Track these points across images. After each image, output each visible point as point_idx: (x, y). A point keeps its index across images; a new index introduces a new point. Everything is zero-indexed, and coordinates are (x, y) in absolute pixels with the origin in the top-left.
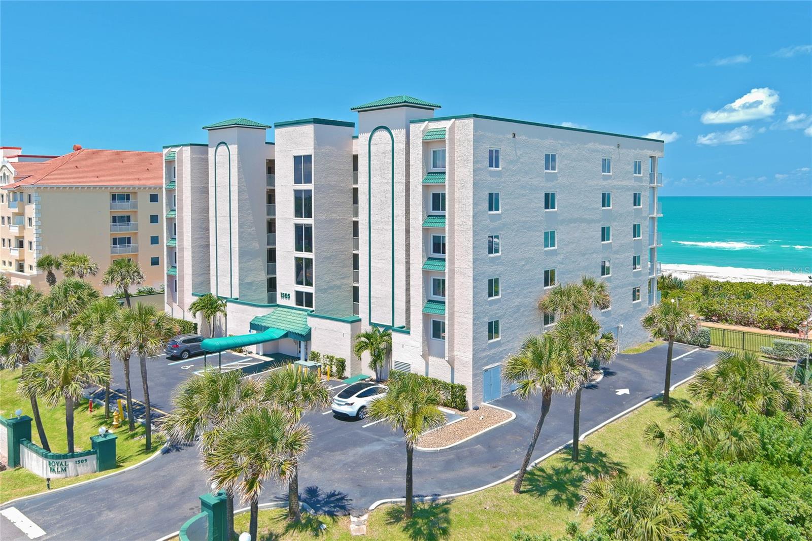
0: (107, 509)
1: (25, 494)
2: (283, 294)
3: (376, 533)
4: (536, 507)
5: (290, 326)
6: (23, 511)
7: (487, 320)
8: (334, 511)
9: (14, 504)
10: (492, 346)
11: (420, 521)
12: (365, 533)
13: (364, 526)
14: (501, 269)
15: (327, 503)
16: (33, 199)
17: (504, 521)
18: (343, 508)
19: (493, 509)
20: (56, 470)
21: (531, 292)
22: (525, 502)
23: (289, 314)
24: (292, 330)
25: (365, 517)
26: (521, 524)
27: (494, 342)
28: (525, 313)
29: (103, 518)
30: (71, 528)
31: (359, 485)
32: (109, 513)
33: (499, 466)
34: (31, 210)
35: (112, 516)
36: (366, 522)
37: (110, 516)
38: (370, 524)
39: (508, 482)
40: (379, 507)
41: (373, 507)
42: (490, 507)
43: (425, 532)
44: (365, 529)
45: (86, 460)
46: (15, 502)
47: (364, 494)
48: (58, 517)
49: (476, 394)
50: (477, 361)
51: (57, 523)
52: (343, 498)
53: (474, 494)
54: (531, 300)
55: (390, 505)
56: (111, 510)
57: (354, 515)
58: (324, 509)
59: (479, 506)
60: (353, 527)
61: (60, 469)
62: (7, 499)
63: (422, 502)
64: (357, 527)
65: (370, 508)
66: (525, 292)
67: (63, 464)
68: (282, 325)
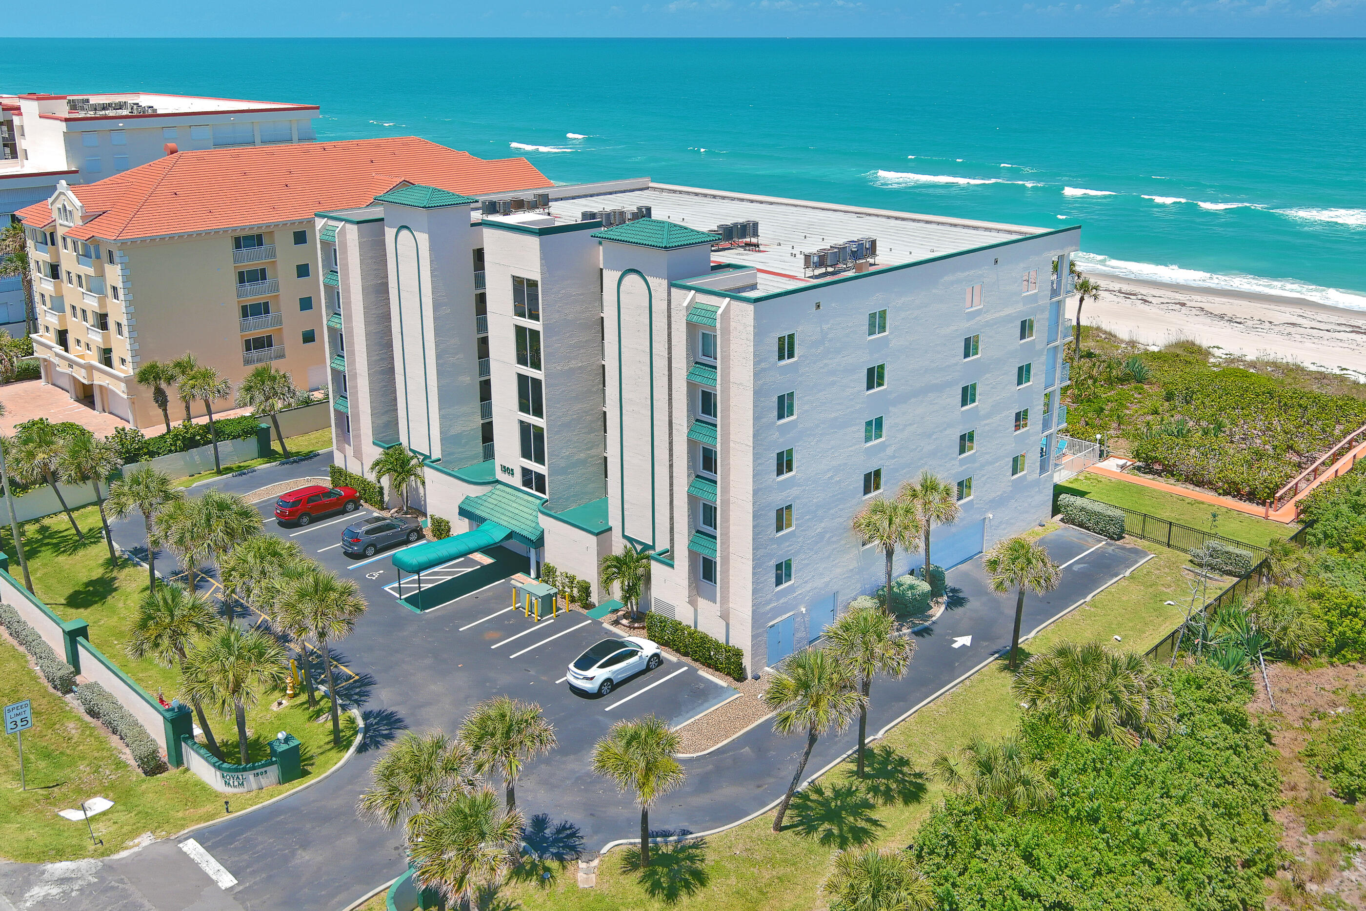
0: (300, 847)
1: (201, 819)
2: (504, 467)
3: (607, 886)
4: (797, 850)
5: (514, 522)
6: (205, 846)
7: (773, 563)
8: (563, 854)
9: (191, 834)
10: (779, 595)
11: (660, 869)
12: (594, 885)
13: (594, 875)
14: (795, 491)
15: (556, 841)
16: (116, 259)
17: (755, 871)
18: (573, 848)
19: (745, 854)
20: (232, 785)
21: (841, 510)
22: (785, 843)
23: (514, 498)
24: (517, 530)
25: (596, 863)
26: (774, 873)
27: (784, 589)
28: (834, 539)
29: (297, 861)
30: (264, 875)
31: (591, 814)
32: (304, 854)
33: (765, 784)
34: (114, 274)
35: (307, 857)
36: (596, 870)
37: (304, 857)
38: (601, 873)
39: (770, 813)
40: (612, 850)
41: (604, 850)
42: (741, 852)
43: (664, 885)
44: (594, 879)
45: (266, 771)
46: (192, 831)
47: (596, 830)
48: (246, 857)
49: (757, 659)
50: (758, 618)
51: (247, 867)
52: (573, 835)
53: (725, 832)
54: (841, 520)
55: (624, 848)
56: (305, 849)
57: (584, 859)
58: (551, 850)
59: (728, 850)
60: (581, 876)
61: (236, 783)
62: (182, 825)
63: (666, 843)
64: (585, 876)
65: (602, 852)
66: (832, 511)
67: (241, 777)
68: (503, 517)
